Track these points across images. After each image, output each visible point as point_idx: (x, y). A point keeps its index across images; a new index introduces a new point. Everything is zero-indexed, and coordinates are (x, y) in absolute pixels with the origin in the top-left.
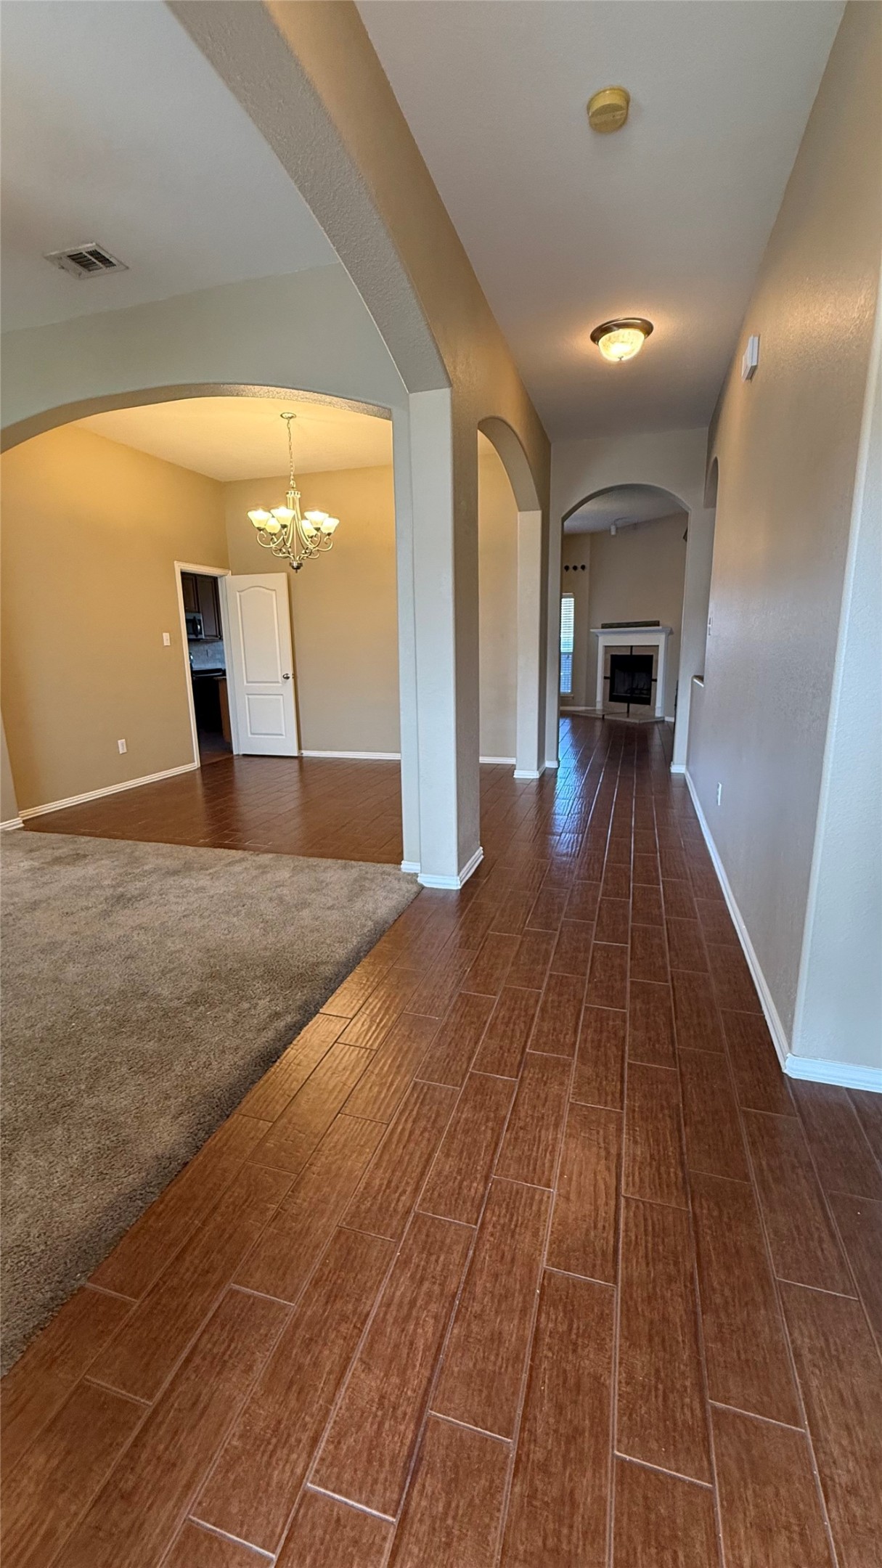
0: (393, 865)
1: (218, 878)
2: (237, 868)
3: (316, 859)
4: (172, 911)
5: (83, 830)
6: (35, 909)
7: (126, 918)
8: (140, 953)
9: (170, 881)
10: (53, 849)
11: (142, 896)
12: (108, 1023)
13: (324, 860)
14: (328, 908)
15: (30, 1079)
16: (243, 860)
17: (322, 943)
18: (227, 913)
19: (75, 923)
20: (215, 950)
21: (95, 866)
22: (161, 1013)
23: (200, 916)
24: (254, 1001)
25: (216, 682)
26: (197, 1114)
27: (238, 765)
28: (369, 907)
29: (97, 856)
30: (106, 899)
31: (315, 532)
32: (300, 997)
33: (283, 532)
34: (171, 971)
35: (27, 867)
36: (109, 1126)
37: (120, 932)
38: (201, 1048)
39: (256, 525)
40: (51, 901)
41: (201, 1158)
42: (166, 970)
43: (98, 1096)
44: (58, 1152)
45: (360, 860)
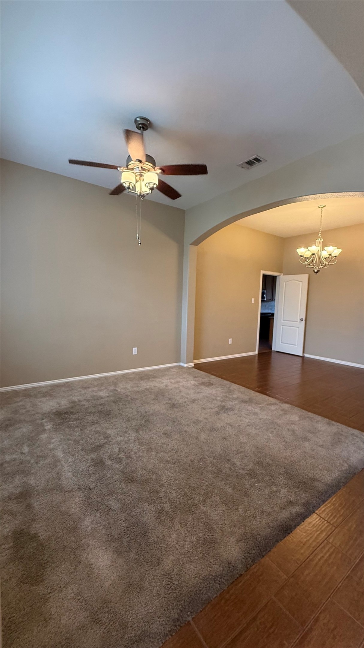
0: (360, 432)
1: (264, 410)
2: (273, 408)
3: (313, 414)
4: (243, 421)
5: (213, 373)
6: (193, 403)
7: (226, 418)
8: (229, 437)
9: (244, 405)
10: (202, 378)
11: (232, 409)
12: (213, 469)
13: (317, 416)
14: (320, 446)
15: (183, 484)
16: (275, 404)
17: (317, 467)
18: (267, 430)
19: (206, 414)
20: (261, 449)
21: (215, 389)
22: (235, 474)
23: (255, 428)
24: (279, 488)
25: (270, 319)
26: (248, 546)
27: (273, 355)
28: (345, 454)
29: (217, 386)
30: (218, 406)
31: (327, 256)
32: (304, 497)
33: (313, 256)
34: (241, 452)
35: (193, 384)
36: (209, 528)
37: (222, 424)
38: (252, 505)
39: (300, 255)
40: (199, 401)
41: (248, 576)
42: (239, 451)
43: (207, 507)
44: (189, 530)
45: (338, 422)
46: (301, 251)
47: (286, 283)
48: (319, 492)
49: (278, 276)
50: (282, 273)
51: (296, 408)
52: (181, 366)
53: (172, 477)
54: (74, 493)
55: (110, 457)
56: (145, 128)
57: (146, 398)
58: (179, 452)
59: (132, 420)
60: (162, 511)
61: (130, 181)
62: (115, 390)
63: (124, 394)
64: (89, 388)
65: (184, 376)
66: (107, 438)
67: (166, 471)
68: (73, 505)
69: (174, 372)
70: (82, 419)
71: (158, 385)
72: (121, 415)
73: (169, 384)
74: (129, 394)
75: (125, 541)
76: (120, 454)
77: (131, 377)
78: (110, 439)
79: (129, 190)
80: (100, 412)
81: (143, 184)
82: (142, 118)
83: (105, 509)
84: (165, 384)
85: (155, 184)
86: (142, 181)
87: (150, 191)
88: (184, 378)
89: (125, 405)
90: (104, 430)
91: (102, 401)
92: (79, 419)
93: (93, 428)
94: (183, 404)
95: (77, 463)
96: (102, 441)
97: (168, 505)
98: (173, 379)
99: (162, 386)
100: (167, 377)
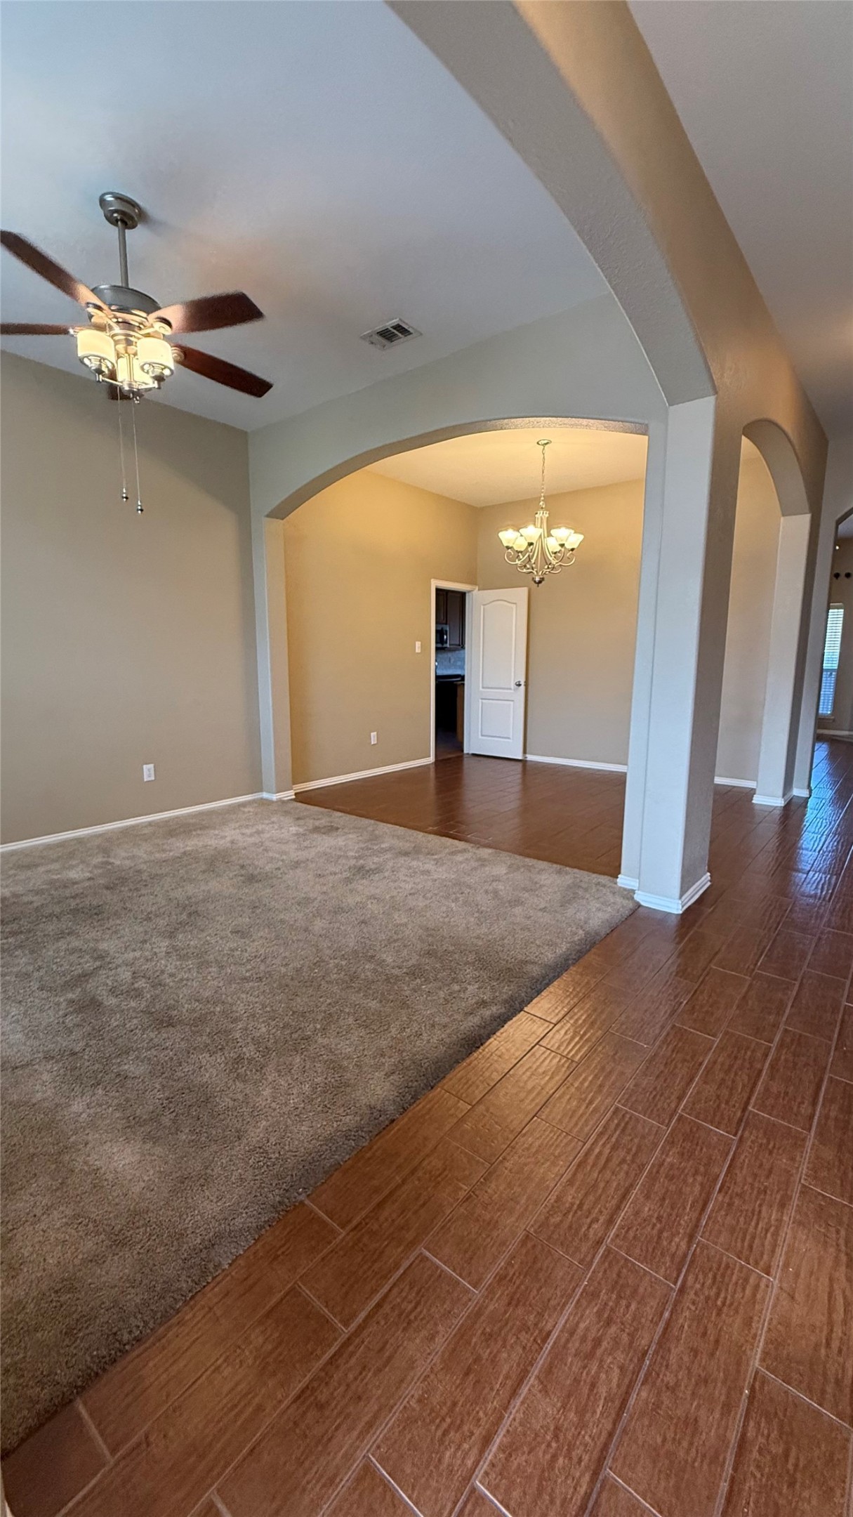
0: (610, 878)
1: (443, 864)
2: (459, 858)
3: (532, 860)
4: (401, 888)
5: (337, 806)
6: (296, 867)
7: (365, 887)
8: (372, 920)
9: (402, 860)
10: (314, 819)
11: (378, 870)
12: (341, 975)
13: (540, 862)
14: (541, 910)
15: (281, 1009)
16: (465, 851)
17: (532, 943)
18: (447, 898)
19: (325, 885)
20: (433, 930)
21: (343, 838)
22: (384, 977)
23: (424, 897)
24: (464, 985)
25: (456, 686)
26: (407, 1078)
27: (467, 763)
28: (582, 916)
29: (346, 830)
30: (350, 868)
31: (559, 548)
32: (506, 991)
33: (529, 549)
34: (395, 941)
35: (294, 832)
36: (335, 1066)
37: (358, 899)
38: (415, 1018)
39: (505, 544)
40: (309, 863)
41: (406, 1119)
42: (392, 940)
43: (329, 1038)
44: (295, 1077)
45: (575, 867)
46: (508, 537)
47: (486, 607)
48: (533, 978)
49: (469, 592)
50: (476, 584)
51: (504, 854)
52: (266, 800)
53: (256, 1003)
54: (37, 1067)
55: (112, 991)
56: (129, 223)
57: (187, 872)
58: (270, 959)
59: (157, 916)
60: (239, 1060)
61: (102, 355)
62: (108, 863)
63: (130, 868)
64: (36, 866)
65: (274, 819)
66: (101, 957)
67: (244, 996)
68: (38, 1087)
69: (249, 812)
70: (29, 931)
71: (213, 842)
72: (130, 910)
73: (240, 838)
74: (143, 867)
75: (166, 1121)
76: (137, 982)
77: (144, 832)
78: (108, 960)
79: (101, 376)
80: (75, 912)
81: (136, 364)
82: (119, 198)
83: (114, 1080)
84: (228, 839)
85: (166, 367)
86: (132, 356)
87: (156, 382)
88: (273, 823)
89: (137, 890)
90: (91, 945)
91: (77, 889)
92: (21, 932)
93: (62, 944)
94: (272, 873)
95: (33, 1014)
96: (89, 965)
97: (252, 1047)
98: (247, 827)
99: (223, 844)
100: (233, 825)
